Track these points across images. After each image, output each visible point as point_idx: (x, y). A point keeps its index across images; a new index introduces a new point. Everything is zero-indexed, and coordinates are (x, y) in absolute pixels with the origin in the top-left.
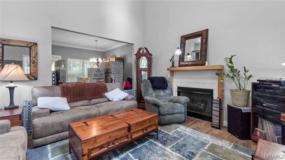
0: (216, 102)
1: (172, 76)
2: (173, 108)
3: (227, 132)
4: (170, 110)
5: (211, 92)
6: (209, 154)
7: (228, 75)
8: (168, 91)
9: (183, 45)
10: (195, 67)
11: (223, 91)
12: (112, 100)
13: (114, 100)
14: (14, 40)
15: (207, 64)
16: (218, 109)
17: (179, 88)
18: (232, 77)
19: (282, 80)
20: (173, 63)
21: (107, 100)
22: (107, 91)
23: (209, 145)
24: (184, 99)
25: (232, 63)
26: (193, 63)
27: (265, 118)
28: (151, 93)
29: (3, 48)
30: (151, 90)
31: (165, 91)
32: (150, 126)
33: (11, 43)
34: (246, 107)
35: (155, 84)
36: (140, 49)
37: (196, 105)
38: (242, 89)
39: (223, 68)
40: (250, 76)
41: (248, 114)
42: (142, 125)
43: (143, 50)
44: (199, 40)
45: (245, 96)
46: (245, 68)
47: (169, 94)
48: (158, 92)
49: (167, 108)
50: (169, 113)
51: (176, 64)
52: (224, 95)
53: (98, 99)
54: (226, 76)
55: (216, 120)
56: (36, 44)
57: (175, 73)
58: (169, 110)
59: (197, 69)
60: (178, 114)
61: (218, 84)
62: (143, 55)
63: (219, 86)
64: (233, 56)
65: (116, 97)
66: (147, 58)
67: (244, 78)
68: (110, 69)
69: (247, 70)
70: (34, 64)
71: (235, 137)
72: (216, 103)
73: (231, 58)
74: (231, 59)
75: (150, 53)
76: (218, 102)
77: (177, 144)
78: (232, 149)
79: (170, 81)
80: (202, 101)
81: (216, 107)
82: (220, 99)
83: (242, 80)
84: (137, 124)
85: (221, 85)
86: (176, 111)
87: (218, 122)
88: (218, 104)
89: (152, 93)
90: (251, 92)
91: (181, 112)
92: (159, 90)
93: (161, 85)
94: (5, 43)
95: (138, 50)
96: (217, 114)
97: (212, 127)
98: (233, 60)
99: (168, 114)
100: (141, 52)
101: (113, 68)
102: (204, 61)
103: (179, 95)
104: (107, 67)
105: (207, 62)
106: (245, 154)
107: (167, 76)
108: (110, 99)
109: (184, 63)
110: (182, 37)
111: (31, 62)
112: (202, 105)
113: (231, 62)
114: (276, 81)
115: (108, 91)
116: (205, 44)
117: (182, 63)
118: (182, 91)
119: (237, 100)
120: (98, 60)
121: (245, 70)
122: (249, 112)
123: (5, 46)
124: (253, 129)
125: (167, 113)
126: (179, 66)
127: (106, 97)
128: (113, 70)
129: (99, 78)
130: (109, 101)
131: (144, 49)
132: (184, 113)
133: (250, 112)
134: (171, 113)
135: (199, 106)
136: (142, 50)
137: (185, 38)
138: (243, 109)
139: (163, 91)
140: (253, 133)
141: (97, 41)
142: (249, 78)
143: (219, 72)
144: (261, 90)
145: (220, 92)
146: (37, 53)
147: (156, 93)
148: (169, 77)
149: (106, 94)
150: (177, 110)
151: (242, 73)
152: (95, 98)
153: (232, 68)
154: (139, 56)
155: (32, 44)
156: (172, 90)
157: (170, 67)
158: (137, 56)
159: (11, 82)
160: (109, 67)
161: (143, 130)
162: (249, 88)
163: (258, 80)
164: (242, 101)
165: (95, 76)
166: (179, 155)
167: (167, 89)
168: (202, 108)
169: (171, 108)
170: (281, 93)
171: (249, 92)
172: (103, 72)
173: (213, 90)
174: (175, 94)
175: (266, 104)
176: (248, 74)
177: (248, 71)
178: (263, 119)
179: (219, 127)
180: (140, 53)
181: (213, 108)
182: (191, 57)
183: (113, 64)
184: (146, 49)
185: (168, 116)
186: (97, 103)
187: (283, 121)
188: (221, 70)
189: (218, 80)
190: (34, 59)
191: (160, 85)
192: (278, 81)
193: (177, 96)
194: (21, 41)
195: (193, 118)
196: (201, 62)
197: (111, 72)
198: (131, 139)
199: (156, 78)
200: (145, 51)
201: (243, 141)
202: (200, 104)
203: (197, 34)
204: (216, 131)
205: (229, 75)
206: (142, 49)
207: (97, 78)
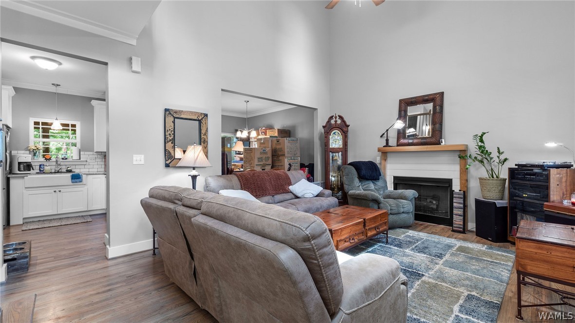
0: (457, 196)
1: (385, 160)
2: (398, 206)
3: (475, 236)
4: (395, 208)
5: (449, 182)
6: (460, 254)
7: (476, 158)
8: (380, 183)
9: (403, 113)
10: (426, 146)
11: (467, 180)
12: (303, 195)
13: (306, 196)
14: (185, 112)
15: (443, 143)
16: (462, 206)
17: (395, 178)
18: (482, 162)
19: (545, 164)
20: (387, 140)
21: (293, 197)
22: (290, 184)
23: (457, 247)
24: (411, 193)
25: (483, 143)
26: (422, 141)
27: (525, 211)
28: (357, 185)
29: (174, 122)
30: (357, 182)
31: (377, 183)
32: (381, 225)
33: (182, 116)
34: (501, 200)
35: (363, 172)
36: (331, 118)
37: (425, 204)
38: (495, 176)
39: (467, 148)
40: (506, 160)
41: (504, 209)
42: (375, 222)
43: (336, 119)
44: (430, 106)
45: (500, 186)
46: (498, 148)
47: (382, 187)
48: (367, 184)
49: (390, 205)
50: (393, 212)
51: (393, 142)
52: (468, 186)
53: (283, 194)
54: (474, 160)
55: (458, 221)
56: (206, 115)
57: (389, 155)
58: (393, 208)
59: (428, 150)
60: (404, 214)
61: (460, 171)
62: (337, 127)
63: (461, 173)
64: (484, 133)
65: (308, 191)
66: (342, 132)
67: (498, 162)
68: (281, 150)
69: (501, 151)
70: (204, 143)
71: (487, 241)
72: (458, 198)
73: (482, 135)
74: (481, 137)
75: (348, 124)
76: (462, 196)
77: (416, 247)
78: (487, 250)
79: (382, 168)
80: (434, 198)
81: (457, 203)
82: (464, 192)
83: (494, 165)
84: (371, 219)
85: (464, 172)
86: (402, 210)
87: (462, 223)
88: (461, 198)
89: (359, 186)
90: (507, 181)
91: (407, 212)
92: (367, 182)
93: (371, 173)
94: (176, 116)
95: (329, 119)
96: (461, 212)
97: (453, 231)
98: (484, 137)
99: (391, 214)
100: (333, 122)
101: (288, 148)
102: (438, 138)
103: (395, 188)
104: (274, 146)
105: (443, 140)
106: (503, 253)
107: (376, 159)
108: (299, 195)
109: (406, 141)
110: (401, 101)
111: (202, 141)
112: (434, 202)
113: (482, 141)
114: (539, 165)
115: (292, 183)
116: (439, 114)
117: (402, 141)
118: (400, 182)
119: (489, 191)
120: (249, 133)
121: (499, 152)
122: (505, 206)
123: (176, 119)
124: (511, 228)
125: (390, 212)
126: (398, 146)
127: (291, 192)
128: (288, 152)
129: (264, 164)
130: (297, 197)
131: (338, 117)
132: (412, 212)
133: (507, 207)
134: (396, 212)
135: (430, 204)
136: (334, 119)
137: (406, 104)
138: (498, 203)
139: (373, 183)
140: (510, 232)
141: (248, 101)
142: (504, 162)
143: (463, 155)
144: (520, 177)
145: (463, 182)
146: (207, 129)
147: (364, 185)
148: (378, 162)
149: (291, 188)
150: (403, 208)
151: (494, 155)
152: (279, 194)
153: (482, 149)
154: (328, 128)
155: (203, 116)
156: (385, 182)
157: (384, 147)
158: (326, 128)
159: (194, 168)
160: (278, 147)
161: (375, 228)
162: (504, 175)
163: (516, 165)
164: (496, 192)
165: (259, 161)
166: (425, 255)
167: (379, 179)
168: (435, 207)
169: (395, 205)
170: (544, 179)
171: (505, 180)
172: (269, 155)
173: (452, 180)
174: (390, 187)
175: (527, 194)
176: (502, 157)
177: (502, 153)
178: (524, 213)
179: (464, 230)
180: (331, 124)
181: (455, 204)
182: (415, 130)
183: (287, 141)
184: (341, 117)
185: (391, 216)
186: (283, 200)
187: (546, 210)
188: (465, 151)
189: (460, 166)
190: (205, 137)
191: (369, 174)
192: (541, 165)
193: (393, 189)
194: (192, 113)
195: (421, 223)
196: (433, 140)
197: (284, 155)
198: (366, 236)
199: (363, 164)
200: (339, 121)
201: (498, 244)
202: (430, 202)
203: (427, 98)
204: (459, 235)
205: (478, 158)
206: (334, 117)
207: (261, 163)
